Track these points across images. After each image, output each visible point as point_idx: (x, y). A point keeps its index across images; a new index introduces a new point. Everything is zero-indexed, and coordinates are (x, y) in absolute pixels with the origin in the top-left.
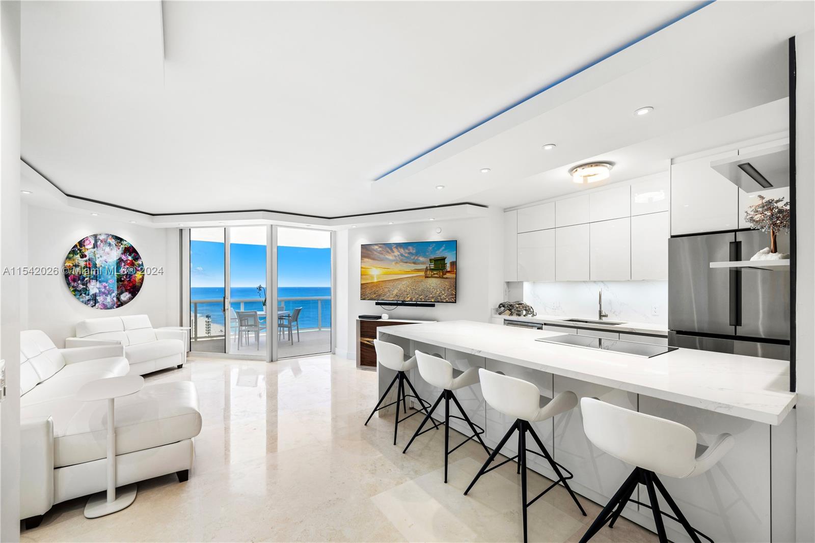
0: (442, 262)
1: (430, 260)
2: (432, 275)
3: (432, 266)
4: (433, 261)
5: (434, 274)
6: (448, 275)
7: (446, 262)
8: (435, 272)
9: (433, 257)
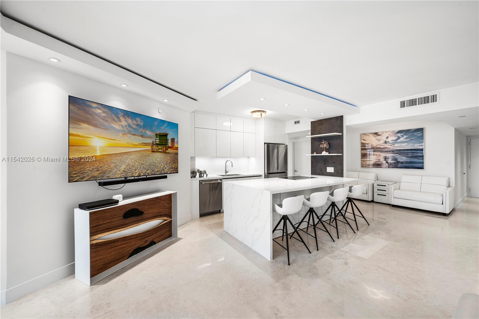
0: (165, 138)
1: (156, 135)
2: (157, 150)
3: (158, 141)
4: (158, 136)
5: (159, 149)
6: (170, 150)
7: (168, 139)
8: (160, 147)
9: (158, 133)
